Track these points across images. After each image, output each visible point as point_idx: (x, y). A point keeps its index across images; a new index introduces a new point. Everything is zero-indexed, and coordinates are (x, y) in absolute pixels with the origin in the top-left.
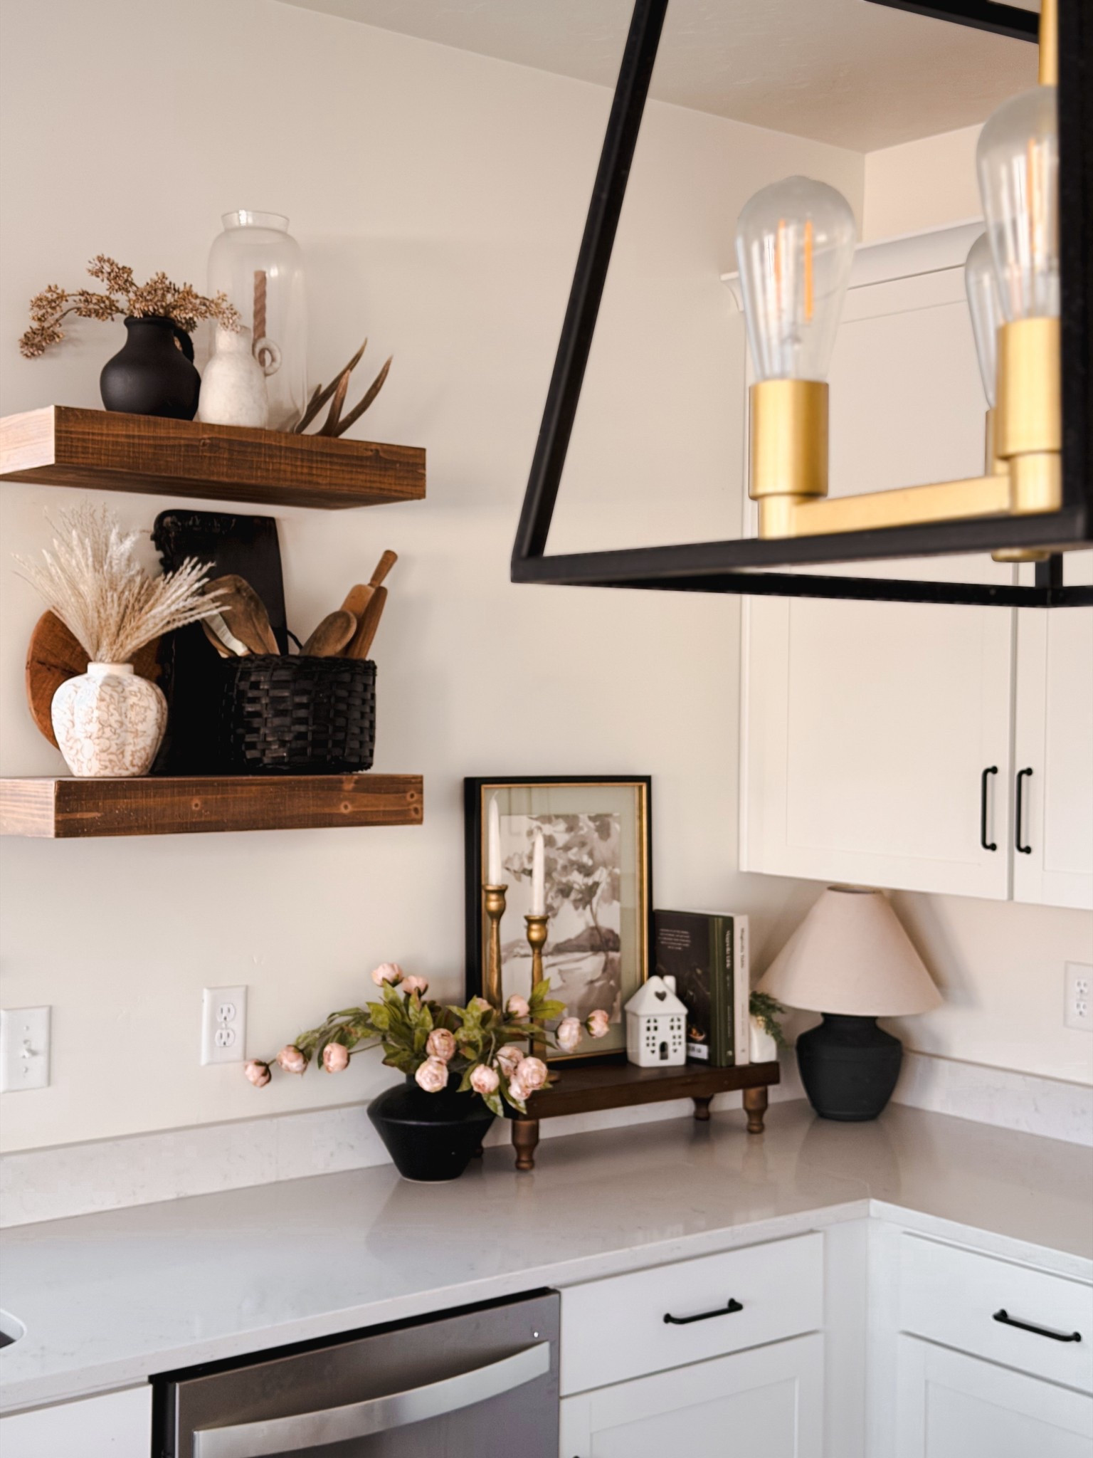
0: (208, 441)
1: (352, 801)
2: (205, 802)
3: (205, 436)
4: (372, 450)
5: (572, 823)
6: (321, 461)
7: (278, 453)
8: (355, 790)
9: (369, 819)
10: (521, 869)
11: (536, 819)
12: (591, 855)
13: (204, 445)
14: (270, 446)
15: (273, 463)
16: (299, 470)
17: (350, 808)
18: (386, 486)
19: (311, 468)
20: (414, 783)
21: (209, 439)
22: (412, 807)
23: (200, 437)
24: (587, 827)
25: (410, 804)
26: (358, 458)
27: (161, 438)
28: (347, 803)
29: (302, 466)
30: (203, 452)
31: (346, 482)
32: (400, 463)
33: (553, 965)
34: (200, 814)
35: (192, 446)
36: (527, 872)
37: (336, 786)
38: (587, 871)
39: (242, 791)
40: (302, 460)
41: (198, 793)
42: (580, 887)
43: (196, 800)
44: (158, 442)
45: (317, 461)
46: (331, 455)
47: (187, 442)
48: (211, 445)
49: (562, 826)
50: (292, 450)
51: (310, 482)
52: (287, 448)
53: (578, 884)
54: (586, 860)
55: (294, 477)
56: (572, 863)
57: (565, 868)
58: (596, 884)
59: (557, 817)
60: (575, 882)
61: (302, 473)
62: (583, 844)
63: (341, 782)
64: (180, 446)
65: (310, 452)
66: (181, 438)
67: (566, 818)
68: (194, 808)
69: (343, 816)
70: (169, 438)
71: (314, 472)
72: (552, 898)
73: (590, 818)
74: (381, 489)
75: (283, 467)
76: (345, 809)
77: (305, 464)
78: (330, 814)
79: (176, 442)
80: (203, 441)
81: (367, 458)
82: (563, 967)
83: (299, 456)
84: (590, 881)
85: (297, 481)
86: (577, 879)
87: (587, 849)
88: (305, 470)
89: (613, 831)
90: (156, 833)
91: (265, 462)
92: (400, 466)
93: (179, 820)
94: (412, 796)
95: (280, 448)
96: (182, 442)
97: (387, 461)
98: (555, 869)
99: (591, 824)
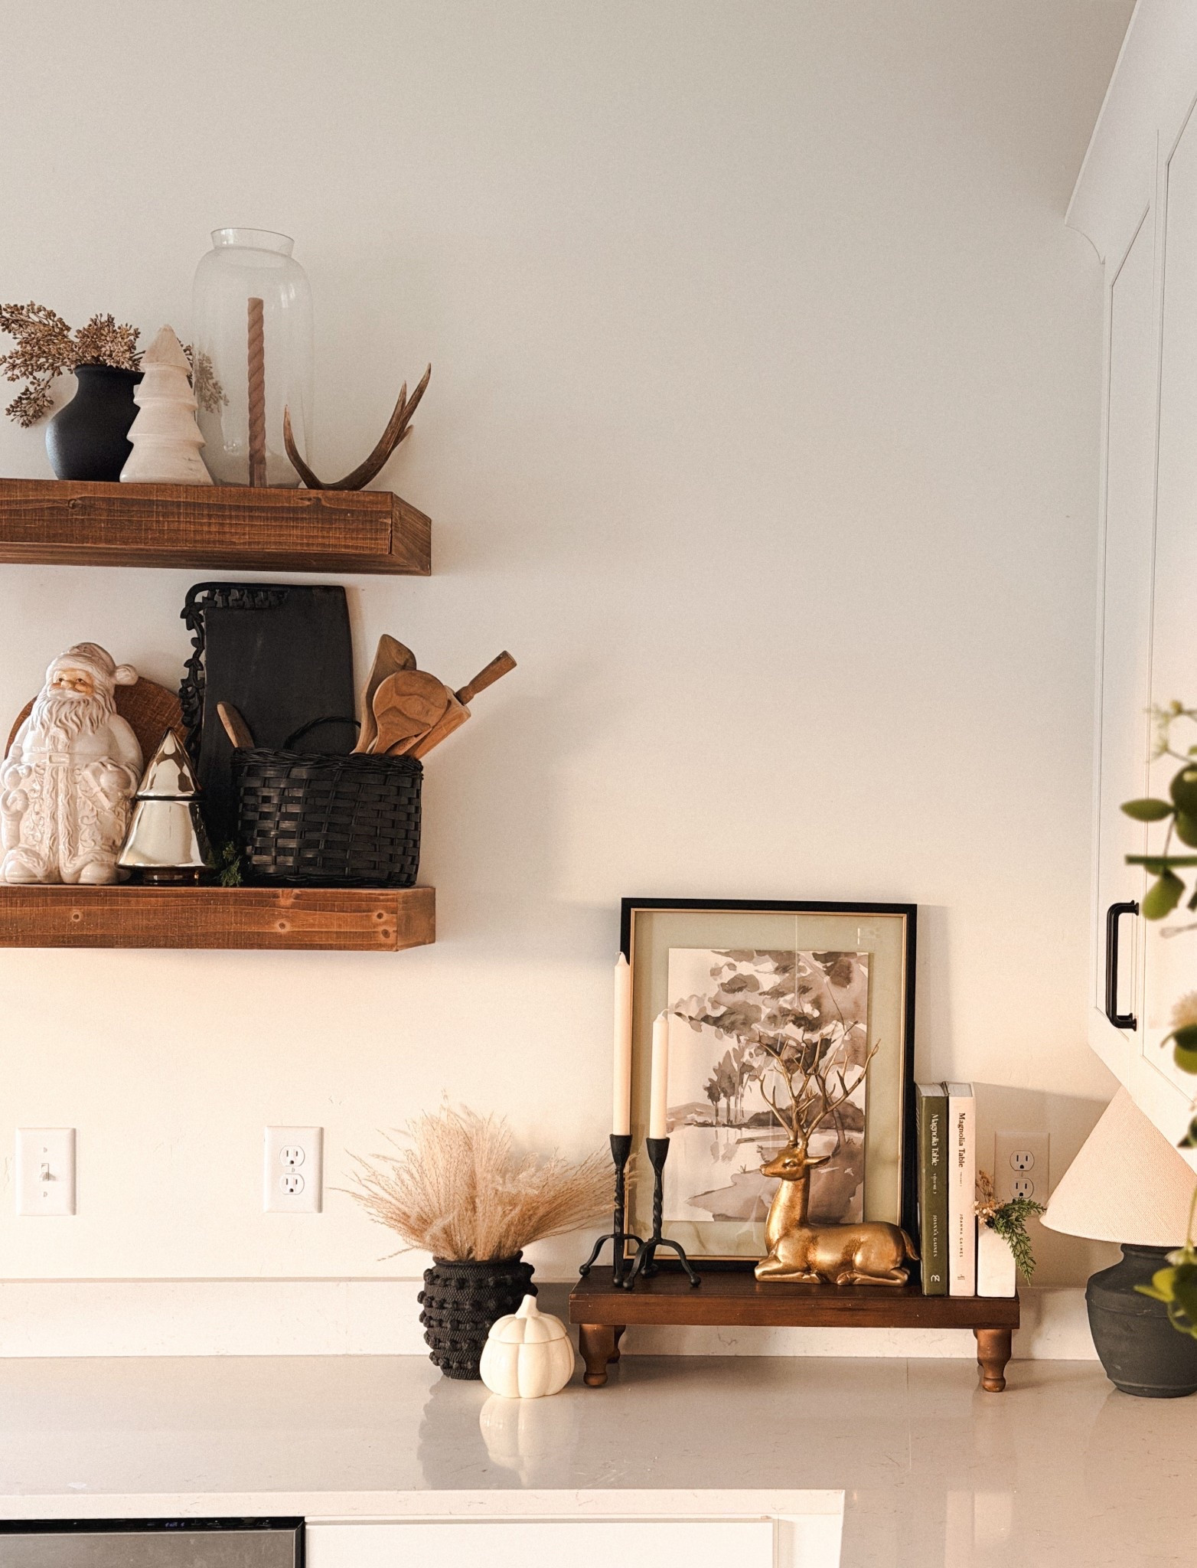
0: (79, 502)
1: (291, 920)
2: (87, 914)
3: (75, 497)
4: (309, 500)
5: (785, 962)
6: (237, 517)
7: (175, 510)
8: (293, 906)
9: (317, 941)
10: (702, 1016)
11: (727, 954)
12: (817, 1003)
13: (74, 506)
14: (165, 504)
15: (168, 522)
16: (206, 528)
17: (288, 928)
18: (332, 541)
19: (222, 525)
20: (383, 901)
21: (81, 499)
22: (381, 929)
23: (69, 498)
24: (810, 968)
25: (376, 925)
26: (289, 509)
27: (16, 502)
28: (283, 921)
29: (210, 524)
30: (72, 515)
31: (273, 539)
32: (352, 512)
33: (752, 1140)
34: (80, 926)
35: (58, 508)
36: (711, 1021)
37: (270, 902)
38: (809, 1024)
39: (138, 903)
40: (210, 516)
41: (77, 903)
42: (798, 1044)
43: (76, 911)
44: (14, 507)
45: (231, 517)
46: (251, 509)
47: (50, 505)
48: (84, 507)
49: (769, 965)
50: (195, 505)
51: (221, 542)
52: (187, 504)
53: (795, 1040)
54: (808, 1009)
55: (198, 538)
56: (785, 1013)
57: (772, 1019)
58: (826, 1043)
59: (761, 953)
60: (790, 1038)
61: (210, 532)
62: (804, 990)
63: (276, 896)
64: (42, 509)
65: (222, 507)
66: (43, 501)
67: (775, 954)
68: (77, 921)
69: (280, 936)
70: (27, 502)
71: (227, 529)
72: (751, 1054)
73: (816, 956)
74: (323, 545)
75: (182, 526)
76: (281, 927)
77: (213, 521)
78: (258, 934)
79: (37, 505)
80: (72, 502)
81: (303, 509)
82: (764, 1144)
83: (205, 512)
84: (815, 1037)
85: (202, 541)
86: (794, 1033)
87: (811, 996)
88: (213, 529)
89: (855, 976)
90: (24, 945)
91: (158, 522)
92: (352, 516)
93: (52, 932)
94: (380, 916)
95: (178, 504)
96: (46, 505)
97: (333, 511)
98: (757, 1020)
99: (819, 965)
